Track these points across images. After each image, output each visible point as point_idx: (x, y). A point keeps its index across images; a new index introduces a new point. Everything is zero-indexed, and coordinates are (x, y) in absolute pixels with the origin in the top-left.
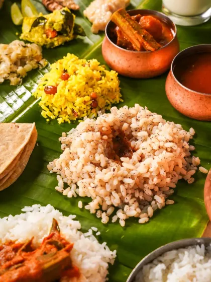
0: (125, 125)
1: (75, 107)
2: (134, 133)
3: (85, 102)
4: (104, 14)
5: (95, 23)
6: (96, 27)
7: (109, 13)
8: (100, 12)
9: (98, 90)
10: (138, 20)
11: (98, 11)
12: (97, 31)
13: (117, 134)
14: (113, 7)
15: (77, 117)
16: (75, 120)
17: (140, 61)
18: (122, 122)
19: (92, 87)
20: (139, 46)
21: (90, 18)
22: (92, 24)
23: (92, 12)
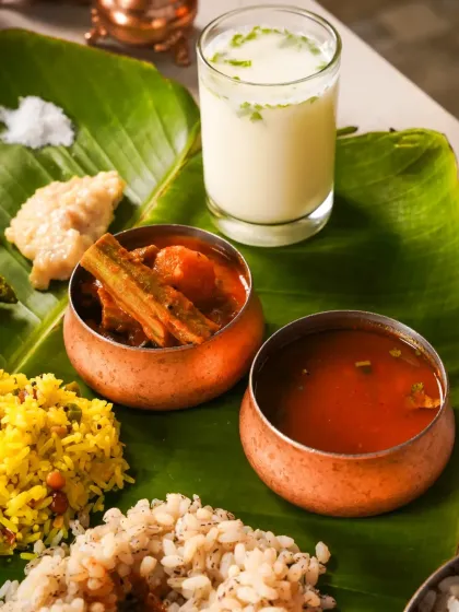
0: (148, 563)
1: (8, 518)
2: (172, 582)
3: (33, 504)
4: (58, 238)
5: (40, 262)
6: (41, 273)
7: (72, 233)
8: (49, 230)
9: (66, 463)
10: (149, 260)
11: (43, 229)
12: (46, 284)
13: (128, 587)
14: (82, 215)
15: (15, 546)
16: (12, 553)
17: (167, 370)
18: (139, 554)
19: (49, 455)
20: (160, 332)
21: (25, 249)
22: (30, 263)
23: (26, 234)
